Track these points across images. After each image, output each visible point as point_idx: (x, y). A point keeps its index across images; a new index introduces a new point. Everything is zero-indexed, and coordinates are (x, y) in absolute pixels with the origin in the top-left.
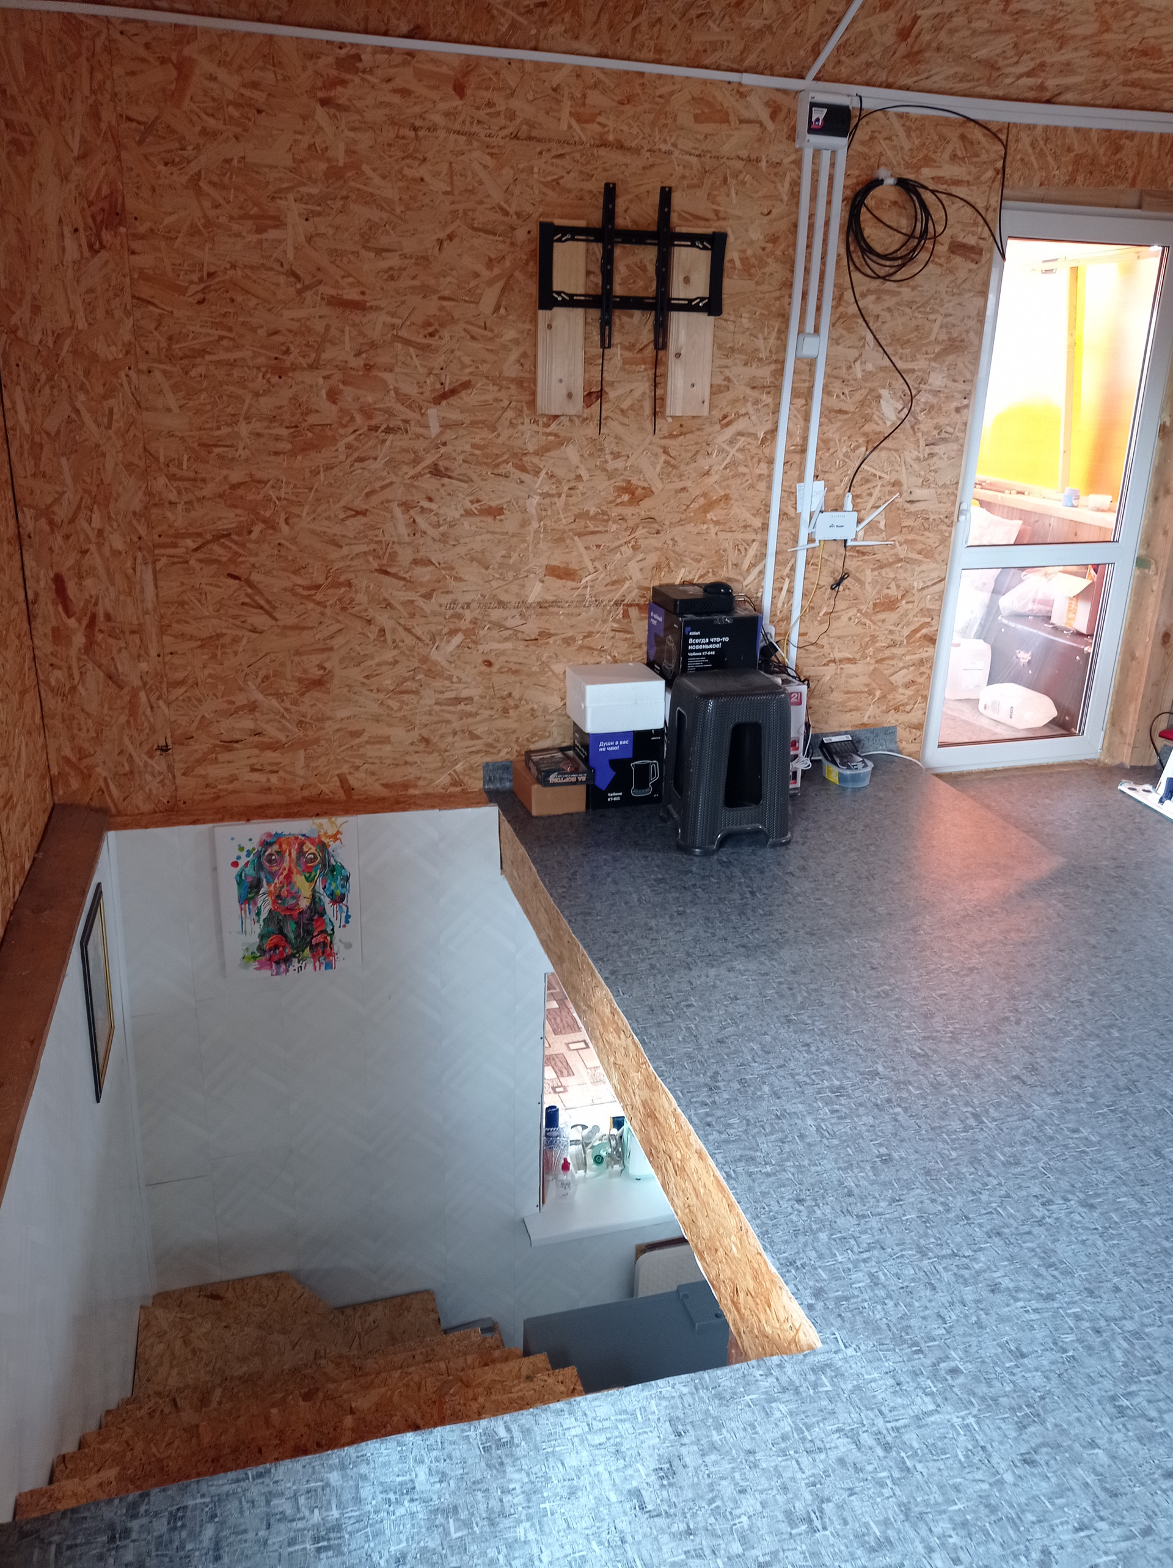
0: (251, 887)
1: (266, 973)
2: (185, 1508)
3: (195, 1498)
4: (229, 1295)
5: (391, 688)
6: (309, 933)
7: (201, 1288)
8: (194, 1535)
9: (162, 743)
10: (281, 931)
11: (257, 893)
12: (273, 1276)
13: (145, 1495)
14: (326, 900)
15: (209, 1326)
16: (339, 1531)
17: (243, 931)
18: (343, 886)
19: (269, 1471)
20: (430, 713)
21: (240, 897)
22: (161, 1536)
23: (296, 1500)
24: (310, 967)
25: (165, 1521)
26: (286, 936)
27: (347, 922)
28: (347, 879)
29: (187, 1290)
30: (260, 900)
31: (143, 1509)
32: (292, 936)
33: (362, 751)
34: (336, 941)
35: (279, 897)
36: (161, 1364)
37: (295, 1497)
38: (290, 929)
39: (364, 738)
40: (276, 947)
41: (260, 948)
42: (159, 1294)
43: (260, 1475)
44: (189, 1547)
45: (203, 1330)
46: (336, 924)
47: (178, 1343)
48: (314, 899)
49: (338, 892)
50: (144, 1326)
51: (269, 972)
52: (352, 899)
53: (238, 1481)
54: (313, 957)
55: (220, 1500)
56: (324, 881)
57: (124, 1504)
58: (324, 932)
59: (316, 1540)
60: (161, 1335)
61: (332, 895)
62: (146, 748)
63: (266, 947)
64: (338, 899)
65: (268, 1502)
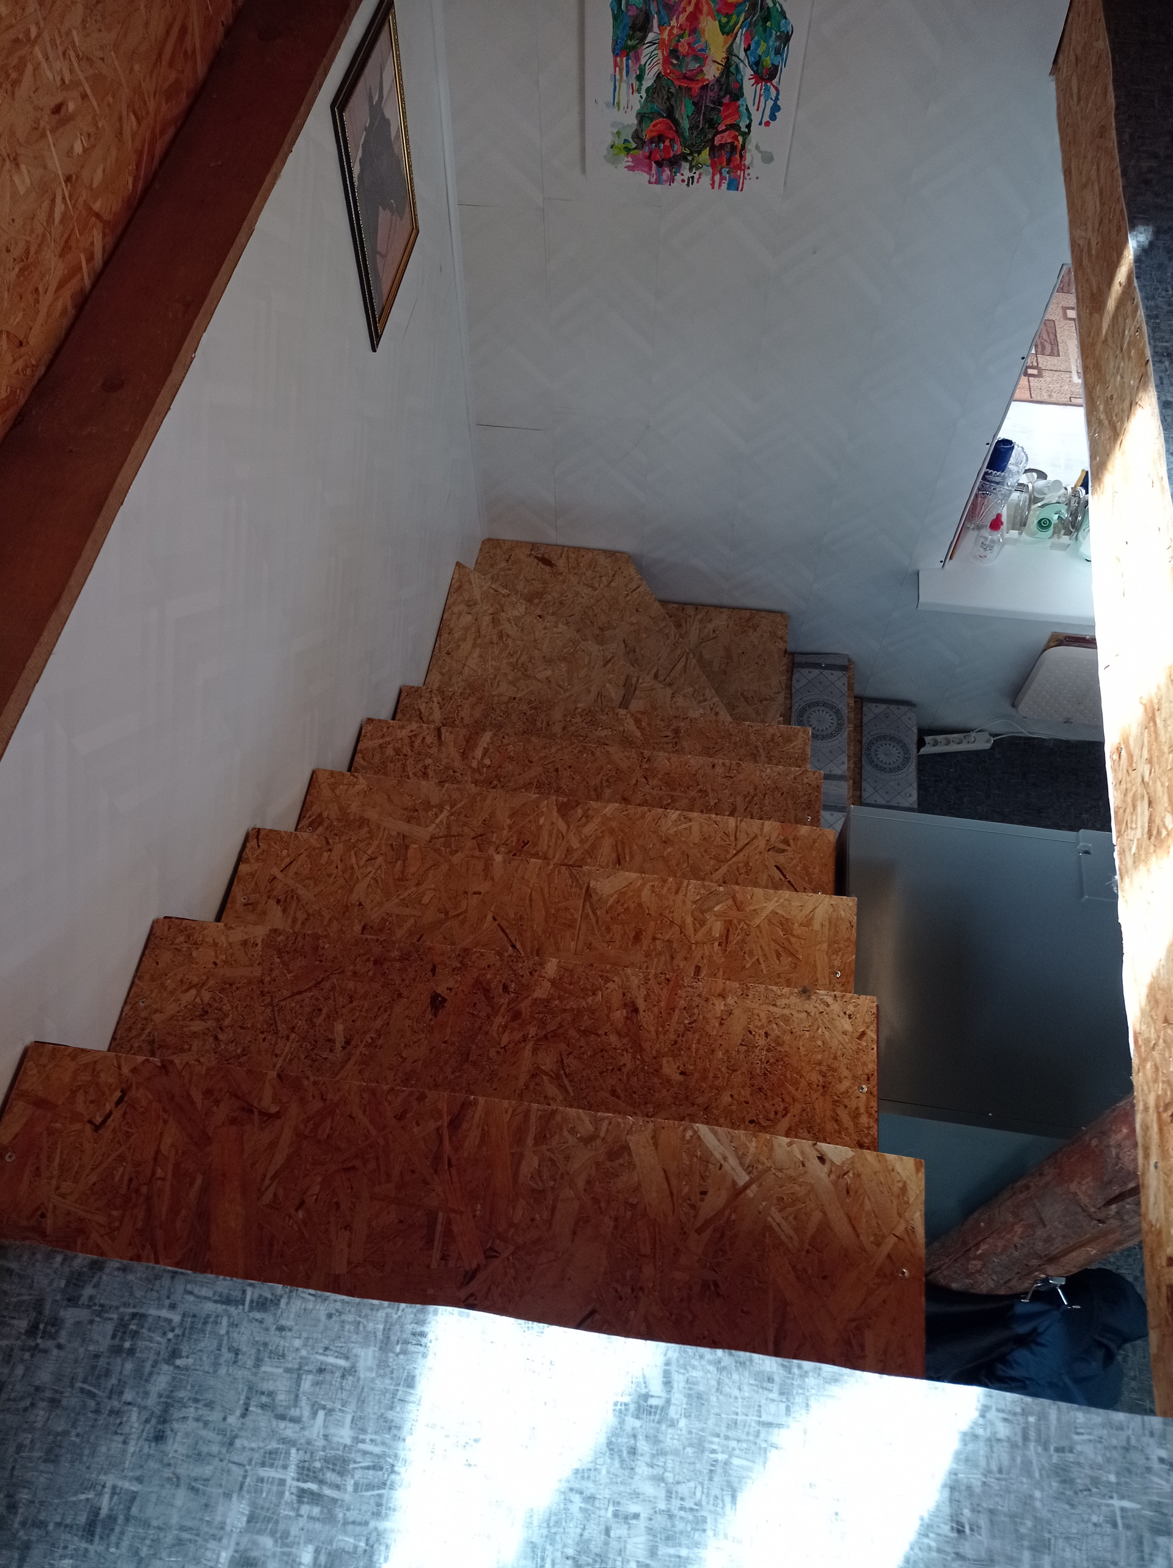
0: (633, 28)
1: (642, 177)
2: (143, 1316)
3: (160, 1307)
4: (561, 564)
6: (712, 124)
7: (534, 546)
8: (142, 1377)
10: (670, 114)
11: (642, 40)
12: (611, 554)
13: (96, 1267)
14: (747, 72)
15: (522, 610)
16: (341, 1474)
17: (615, 104)
18: (778, 52)
19: (277, 1302)
21: (615, 42)
22: (97, 1356)
23: (299, 1377)
24: (706, 180)
25: (109, 1328)
26: (676, 123)
27: (773, 117)
28: (786, 38)
29: (517, 544)
30: (646, 52)
31: (88, 1291)
32: (685, 124)
34: (750, 146)
35: (674, 53)
36: (465, 640)
37: (298, 1373)
38: (685, 112)
40: (660, 138)
41: (636, 136)
42: (489, 540)
43: (262, 1305)
44: (128, 1396)
45: (516, 613)
46: (756, 117)
47: (486, 620)
48: (729, 68)
49: (768, 61)
50: (457, 587)
51: (646, 177)
52: (788, 78)
53: (228, 1301)
54: (713, 165)
55: (195, 1325)
56: (749, 37)
57: (67, 1269)
58: (735, 127)
59: (306, 1472)
60: (471, 604)
61: (756, 65)
63: (646, 136)
64: (766, 75)
65: (258, 1362)
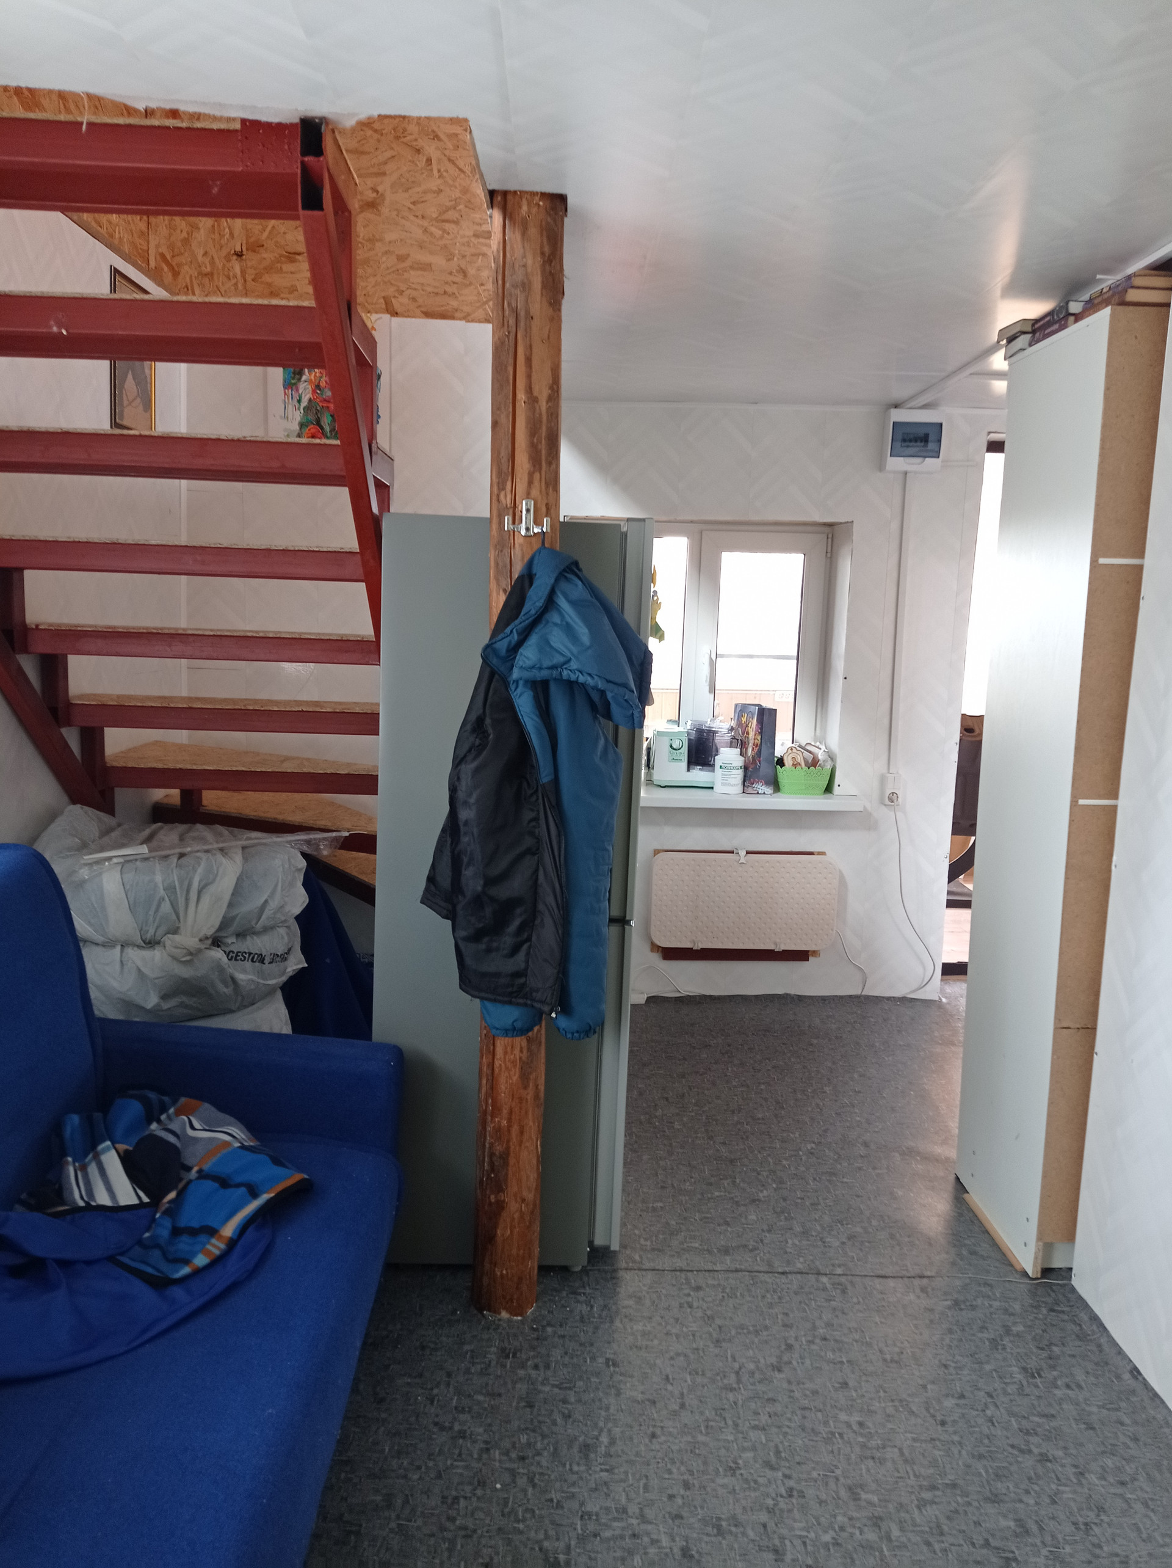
0: (294, 373)
5: (434, 215)
9: (238, 249)
10: (318, 422)
11: (299, 380)
17: (286, 417)
20: (468, 244)
21: (285, 381)
26: (322, 428)
30: (302, 386)
32: (327, 428)
33: (406, 275)
35: (318, 386)
39: (408, 263)
62: (224, 252)
